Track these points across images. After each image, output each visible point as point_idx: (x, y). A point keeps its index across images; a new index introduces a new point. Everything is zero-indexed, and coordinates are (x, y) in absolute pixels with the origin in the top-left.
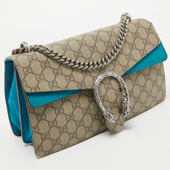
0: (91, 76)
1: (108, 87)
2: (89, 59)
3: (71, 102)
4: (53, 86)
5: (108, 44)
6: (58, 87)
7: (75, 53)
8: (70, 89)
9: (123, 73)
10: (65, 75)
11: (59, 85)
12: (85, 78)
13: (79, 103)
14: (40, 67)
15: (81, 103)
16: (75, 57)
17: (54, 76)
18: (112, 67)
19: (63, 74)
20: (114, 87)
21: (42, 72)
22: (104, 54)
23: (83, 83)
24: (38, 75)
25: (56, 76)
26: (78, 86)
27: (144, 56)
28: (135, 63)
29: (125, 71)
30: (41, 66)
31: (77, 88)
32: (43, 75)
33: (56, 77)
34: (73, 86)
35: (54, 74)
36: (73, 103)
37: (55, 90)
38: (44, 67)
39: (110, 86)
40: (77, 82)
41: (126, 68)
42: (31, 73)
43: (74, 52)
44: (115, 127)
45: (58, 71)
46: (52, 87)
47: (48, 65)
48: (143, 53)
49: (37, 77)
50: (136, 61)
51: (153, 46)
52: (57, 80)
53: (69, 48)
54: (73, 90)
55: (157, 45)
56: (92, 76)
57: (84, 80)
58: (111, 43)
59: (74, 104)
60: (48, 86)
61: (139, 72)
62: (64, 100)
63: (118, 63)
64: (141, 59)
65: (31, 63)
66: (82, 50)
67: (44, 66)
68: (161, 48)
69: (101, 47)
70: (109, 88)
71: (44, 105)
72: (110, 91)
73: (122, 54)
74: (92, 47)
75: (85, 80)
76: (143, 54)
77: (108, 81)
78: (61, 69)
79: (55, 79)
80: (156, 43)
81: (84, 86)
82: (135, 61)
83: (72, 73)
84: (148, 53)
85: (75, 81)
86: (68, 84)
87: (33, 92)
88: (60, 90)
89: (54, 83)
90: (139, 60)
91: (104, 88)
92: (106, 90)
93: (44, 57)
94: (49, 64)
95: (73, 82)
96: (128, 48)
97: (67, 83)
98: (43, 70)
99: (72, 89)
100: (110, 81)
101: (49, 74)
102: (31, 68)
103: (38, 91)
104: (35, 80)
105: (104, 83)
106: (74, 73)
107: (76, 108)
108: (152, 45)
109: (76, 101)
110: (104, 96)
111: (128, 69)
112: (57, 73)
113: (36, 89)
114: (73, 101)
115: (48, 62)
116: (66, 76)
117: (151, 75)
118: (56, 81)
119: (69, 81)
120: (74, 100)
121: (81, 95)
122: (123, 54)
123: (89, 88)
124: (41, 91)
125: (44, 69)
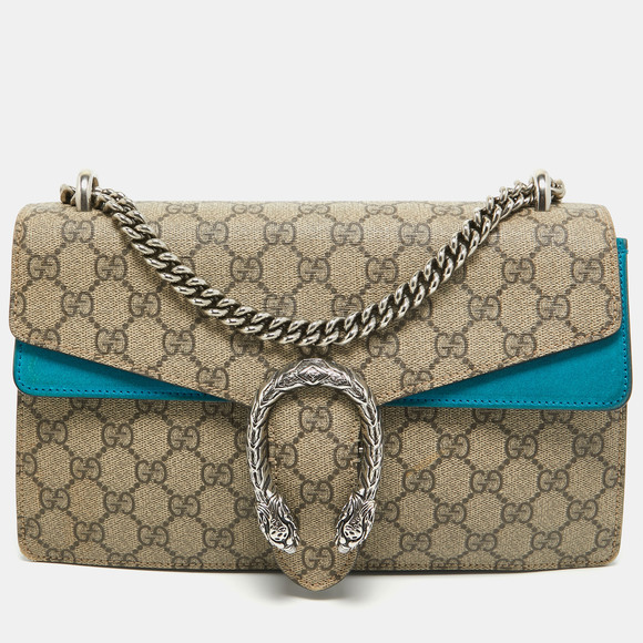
0: (260, 360)
1: (314, 423)
2: (283, 298)
3: (170, 423)
4: (109, 348)
5: (382, 269)
6: (126, 358)
7: (236, 264)
8: (164, 378)
9: (399, 394)
10: (164, 327)
11: (130, 352)
12: (234, 360)
13: (198, 435)
14: (89, 269)
15: (205, 438)
16: (232, 275)
17: (127, 316)
18: (360, 356)
19: (159, 321)
20: (335, 430)
21: (92, 289)
22: (351, 299)
23: (219, 373)
24: (73, 294)
25: (135, 319)
26: (197, 378)
27: (517, 360)
28: (465, 374)
29: (410, 390)
30: (96, 268)
31: (191, 384)
32: (92, 300)
33: (131, 321)
34: (179, 373)
35: (130, 310)
36: (175, 427)
37: (109, 363)
38: (104, 275)
39: (324, 424)
40: (199, 363)
41: (419, 379)
42: (53, 279)
43: (231, 258)
44: (304, 572)
45: (147, 305)
46: (104, 349)
47: (119, 272)
48: (518, 349)
49: (68, 299)
50: (472, 367)
51: (578, 335)
52: (132, 331)
53: (221, 237)
54: (176, 386)
55: (596, 338)
56: (267, 365)
57: (227, 364)
58: (397, 268)
59: (176, 434)
60: (90, 342)
61: (487, 415)
62: (144, 408)
63: (390, 349)
64: (495, 367)
65: (63, 246)
66: (267, 259)
67: (106, 269)
68: (613, 352)
69: (348, 271)
70: (313, 428)
71: (71, 399)
72: (315, 438)
73: (424, 324)
74: (310, 261)
75: (233, 370)
76: (512, 352)
77: (322, 402)
78: (158, 300)
79: (126, 326)
80: (596, 326)
81: (222, 385)
82: (466, 367)
83: (193, 327)
84: (540, 353)
85: (193, 359)
86: (164, 358)
87: (32, 342)
88: (127, 367)
89: (117, 340)
90: (486, 370)
91: (294, 421)
92: (299, 430)
93: (118, 240)
94: (126, 269)
95: (186, 360)
96: (463, 310)
97: (162, 353)
98: (97, 283)
99: (173, 380)
100: (330, 404)
101: (111, 305)
102: (58, 263)
103: (51, 346)
104: (56, 306)
105: (300, 403)
106: (200, 332)
107: (180, 449)
108: (574, 330)
109: (189, 428)
110: (284, 448)
111: (427, 387)
112: (142, 309)
113: (46, 337)
114: (177, 422)
115: (125, 262)
116: (168, 332)
117: (544, 446)
118: (125, 336)
119: (172, 349)
120: (184, 422)
121: (214, 414)
122: (431, 324)
123: (237, 398)
124: (61, 349)
125: (103, 280)
